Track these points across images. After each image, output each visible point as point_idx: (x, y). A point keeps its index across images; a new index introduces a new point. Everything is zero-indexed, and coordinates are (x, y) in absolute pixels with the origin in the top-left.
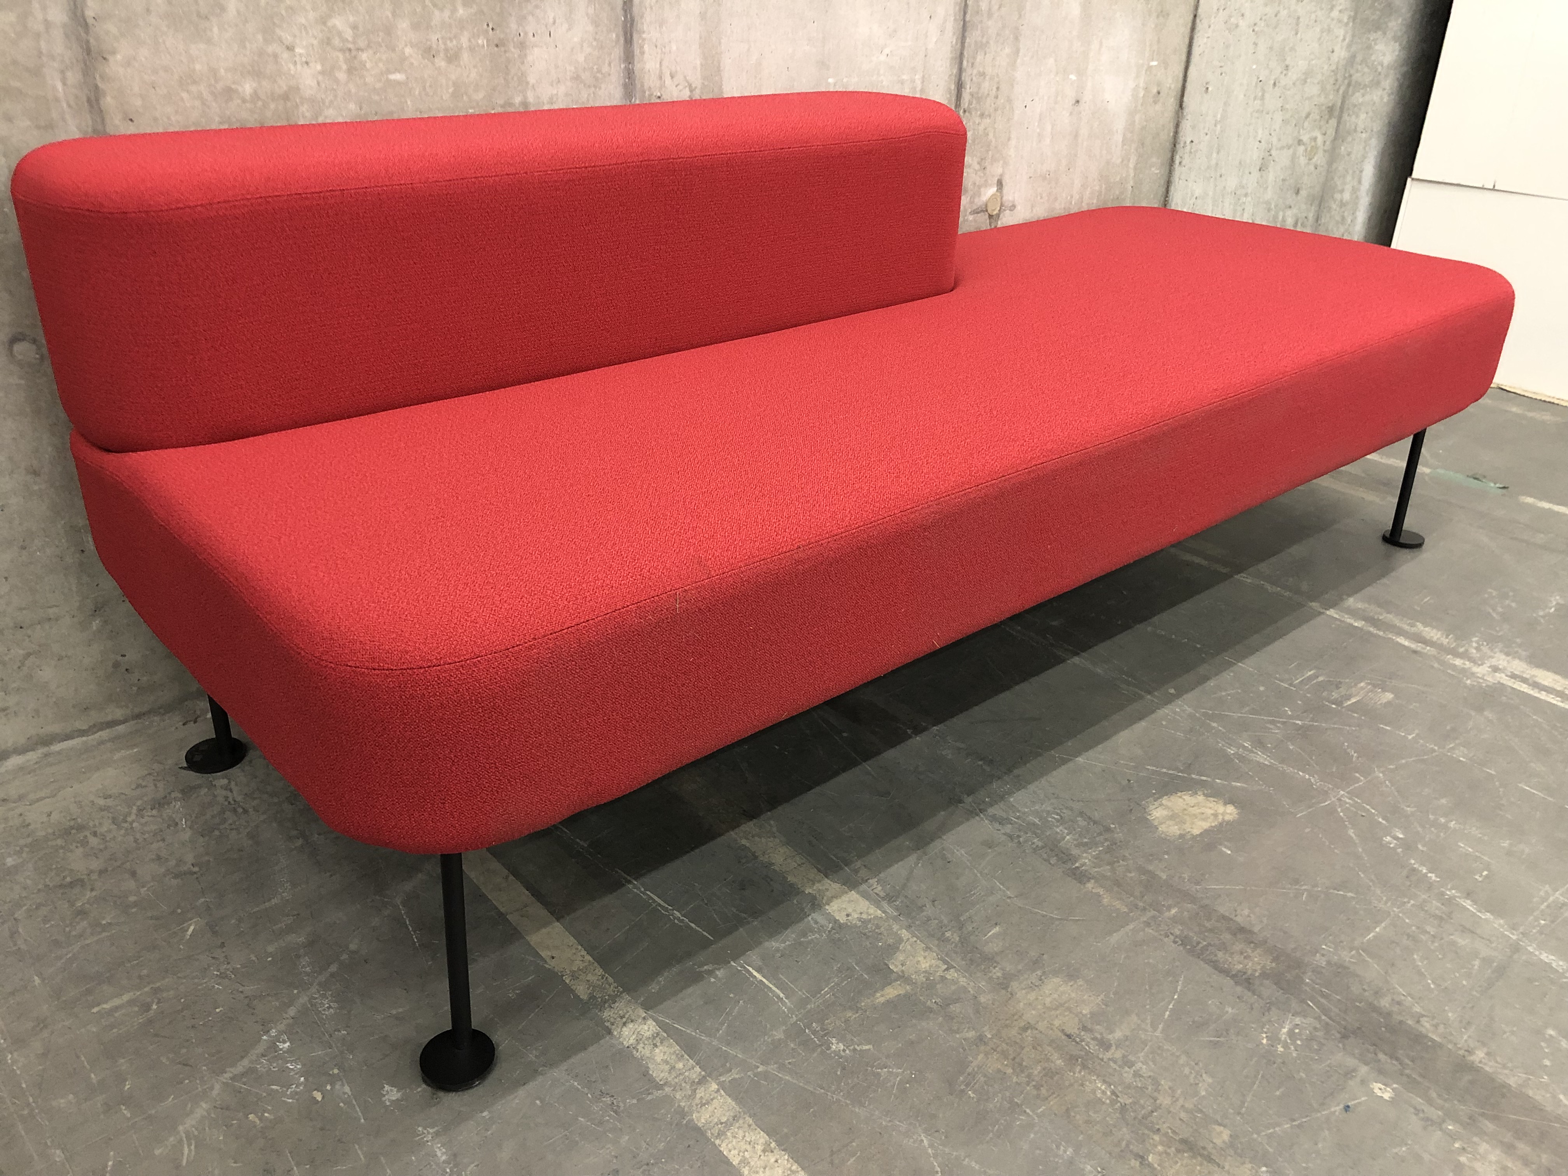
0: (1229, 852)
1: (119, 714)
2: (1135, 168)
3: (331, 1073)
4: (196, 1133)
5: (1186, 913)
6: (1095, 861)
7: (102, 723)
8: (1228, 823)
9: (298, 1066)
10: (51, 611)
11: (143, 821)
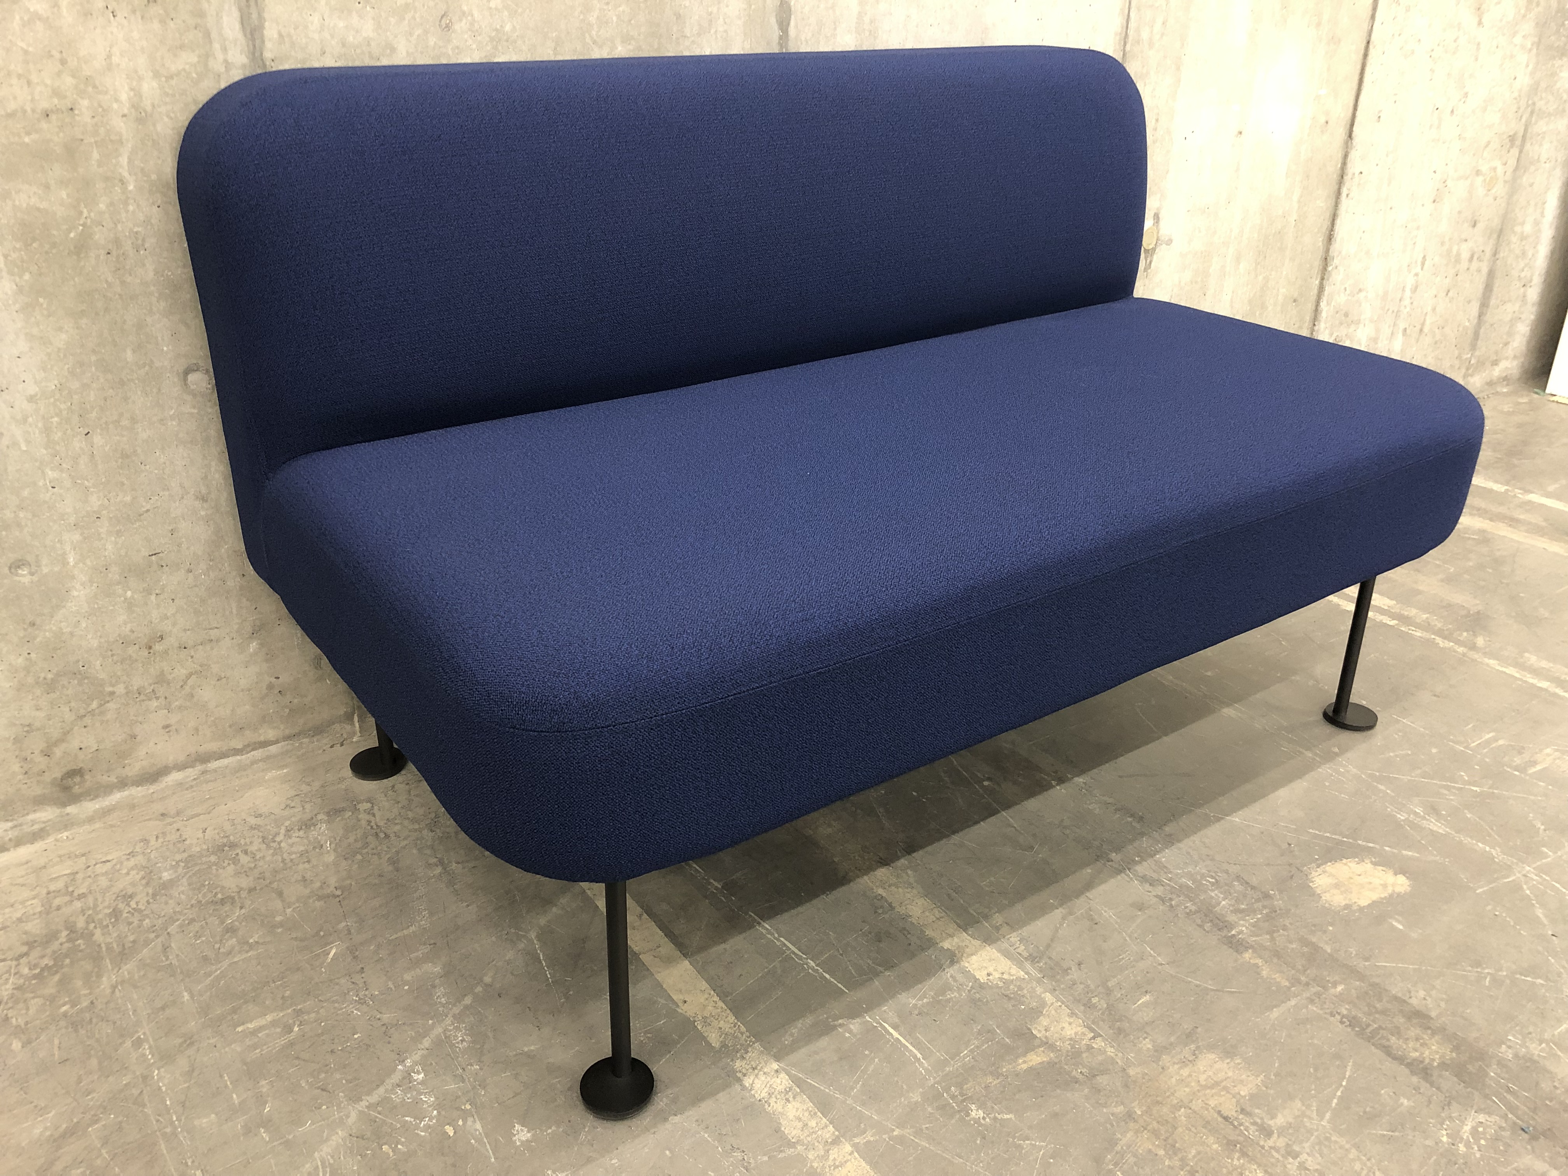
0: (1401, 927)
1: (271, 734)
2: (1299, 202)
3: (463, 1108)
4: (332, 1161)
5: (1353, 991)
6: (1253, 929)
7: (255, 743)
8: (1399, 895)
9: (432, 1099)
10: (212, 632)
11: (290, 841)
